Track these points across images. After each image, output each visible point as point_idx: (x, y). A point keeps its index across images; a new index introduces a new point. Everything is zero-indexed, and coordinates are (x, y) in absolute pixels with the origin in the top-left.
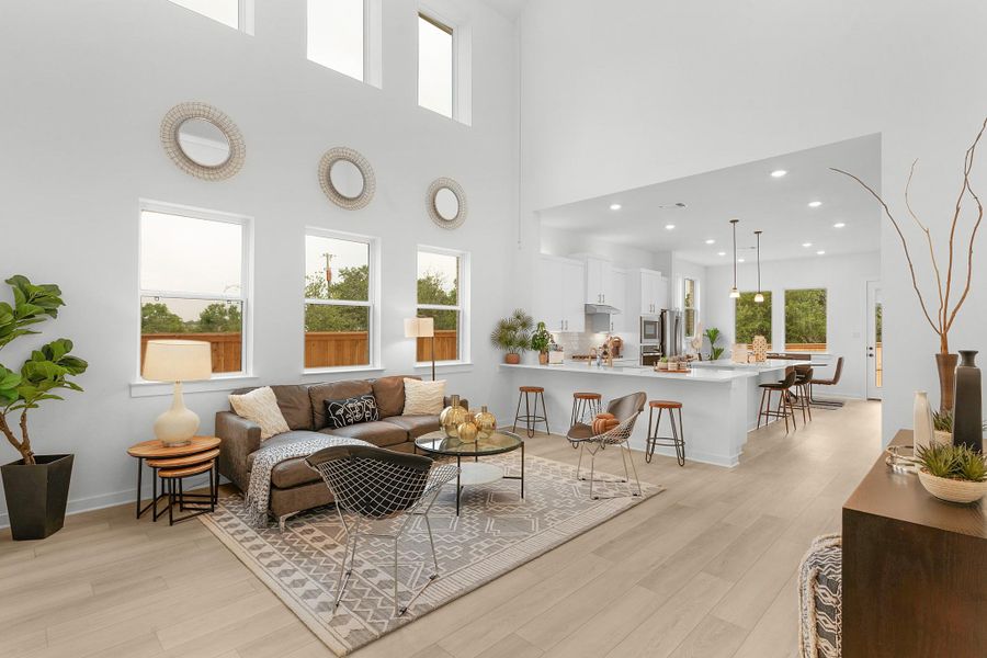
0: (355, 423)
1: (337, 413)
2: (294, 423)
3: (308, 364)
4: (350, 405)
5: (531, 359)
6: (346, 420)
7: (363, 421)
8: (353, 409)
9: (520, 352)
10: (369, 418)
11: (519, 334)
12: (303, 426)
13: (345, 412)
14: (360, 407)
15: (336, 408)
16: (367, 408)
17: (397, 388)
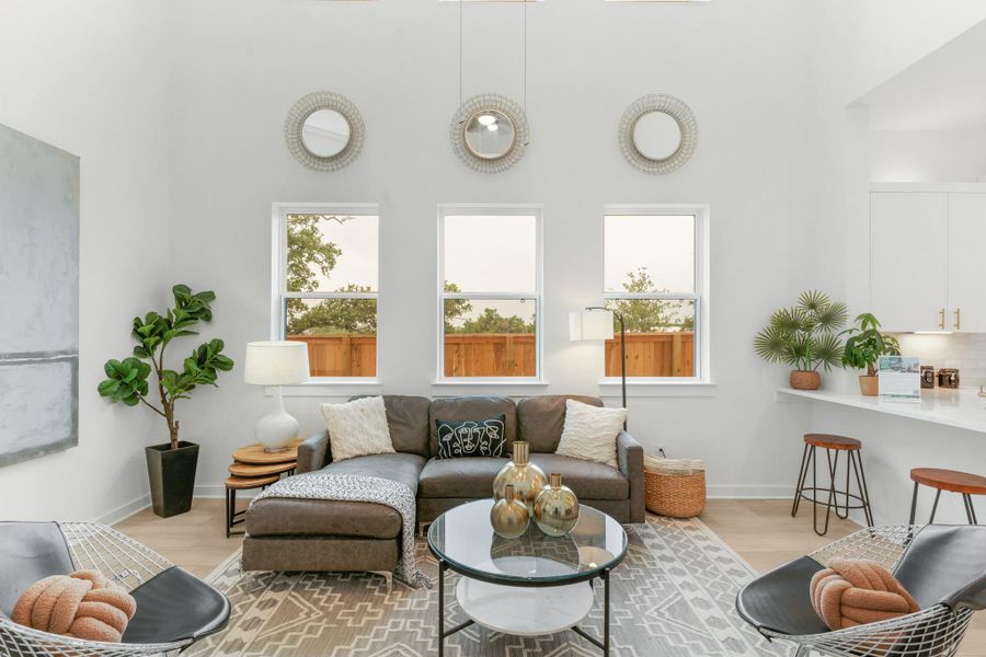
0: (466, 455)
1: (444, 439)
2: (401, 444)
3: (449, 373)
4: (463, 431)
5: (844, 384)
6: (453, 449)
7: (477, 454)
8: (465, 436)
9: (821, 369)
10: (487, 452)
11: (818, 335)
12: (413, 448)
13: (454, 439)
14: (475, 435)
15: (445, 432)
16: (486, 438)
17: (553, 412)
